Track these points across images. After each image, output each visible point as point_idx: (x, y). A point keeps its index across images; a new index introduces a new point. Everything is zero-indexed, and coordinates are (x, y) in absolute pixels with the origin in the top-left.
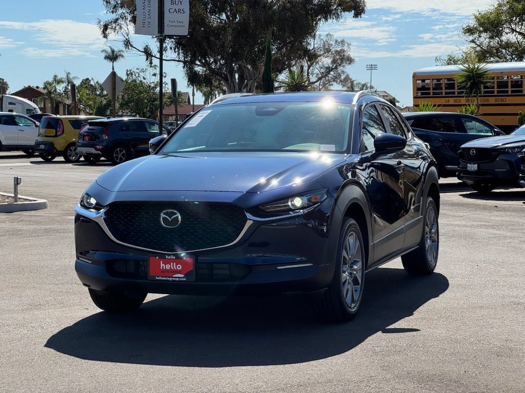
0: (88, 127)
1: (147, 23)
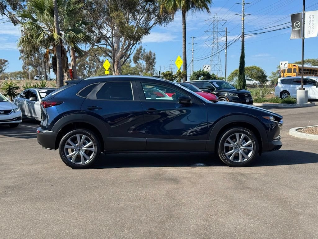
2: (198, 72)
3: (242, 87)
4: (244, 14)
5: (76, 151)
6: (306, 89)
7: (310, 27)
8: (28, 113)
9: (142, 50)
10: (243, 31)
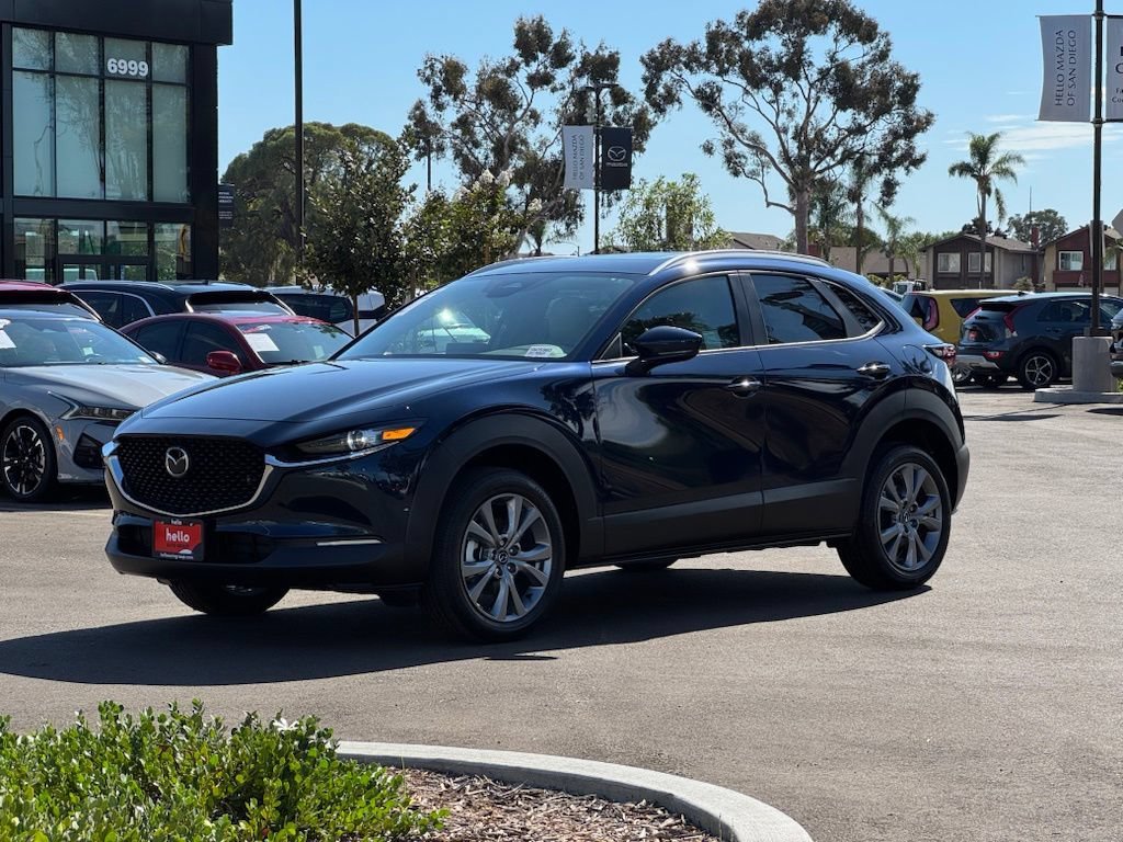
0: (980, 312)
1: (1066, 97)
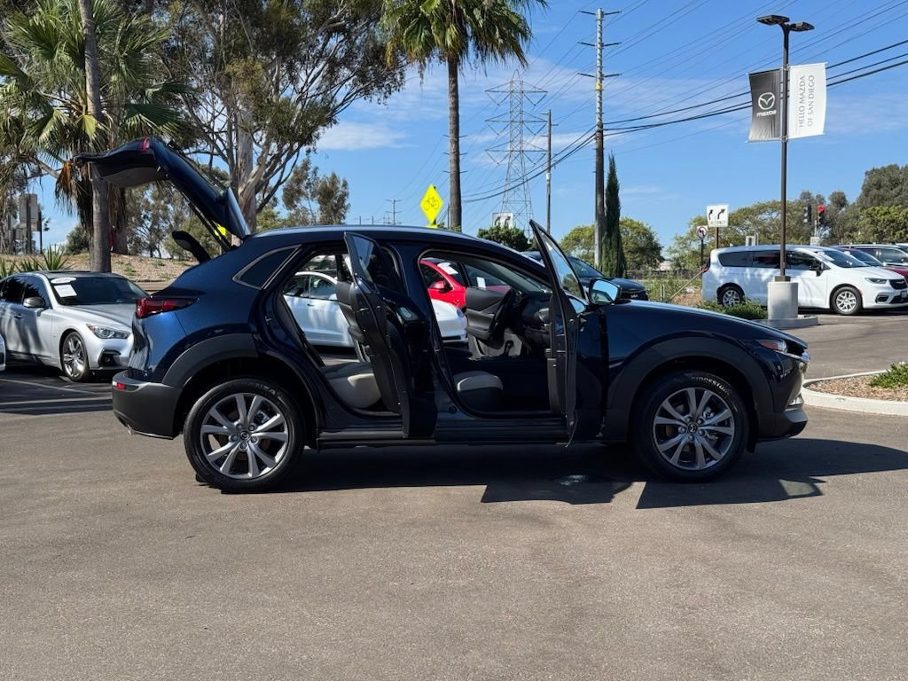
2: (492, 229)
3: (614, 273)
4: (601, 73)
5: (232, 440)
6: (793, 281)
7: (802, 109)
8: (18, 345)
9: (309, 171)
10: (601, 120)
